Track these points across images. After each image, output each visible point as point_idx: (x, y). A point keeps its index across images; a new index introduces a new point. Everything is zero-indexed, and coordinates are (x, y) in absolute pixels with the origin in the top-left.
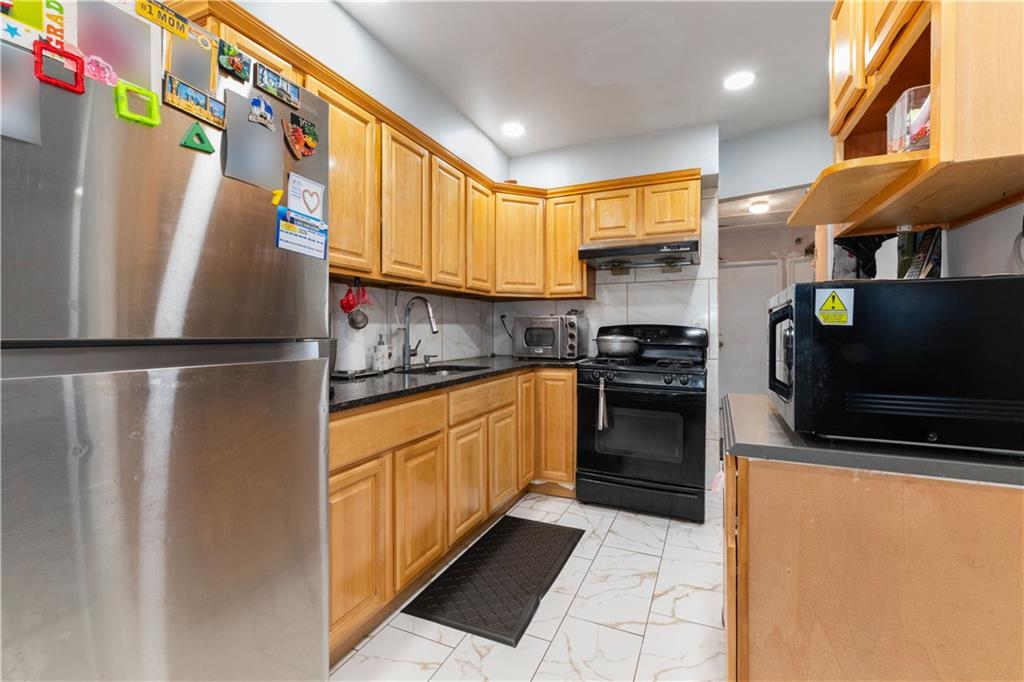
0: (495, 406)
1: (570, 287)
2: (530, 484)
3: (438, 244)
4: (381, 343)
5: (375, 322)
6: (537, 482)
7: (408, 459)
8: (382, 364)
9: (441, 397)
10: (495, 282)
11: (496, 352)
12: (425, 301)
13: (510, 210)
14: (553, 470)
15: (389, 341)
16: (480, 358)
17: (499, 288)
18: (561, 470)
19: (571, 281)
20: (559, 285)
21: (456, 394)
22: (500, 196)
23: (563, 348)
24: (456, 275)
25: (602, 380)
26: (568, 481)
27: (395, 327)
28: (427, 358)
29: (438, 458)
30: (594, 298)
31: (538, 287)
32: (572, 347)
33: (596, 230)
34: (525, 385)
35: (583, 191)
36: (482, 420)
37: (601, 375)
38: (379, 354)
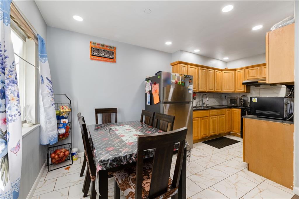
0: (220, 114)
1: (241, 90)
2: (230, 133)
3: (208, 84)
4: (198, 102)
5: (197, 98)
6: (232, 132)
7: (203, 119)
8: (198, 106)
9: (208, 111)
10: (222, 90)
11: (224, 104)
12: (206, 95)
13: (226, 74)
14: (235, 130)
15: (200, 102)
16: (220, 106)
17: (223, 91)
18: (237, 130)
19: (242, 89)
20: (239, 90)
21: (211, 111)
22: (223, 72)
23: (239, 104)
24: (212, 90)
25: (247, 111)
26: (239, 133)
27: (200, 99)
28: (207, 105)
29: (207, 121)
30: (250, 92)
31: (233, 90)
32: (241, 104)
33: (248, 77)
34: (228, 111)
35: (245, 68)
36: (217, 116)
37: (247, 110)
38: (198, 104)
